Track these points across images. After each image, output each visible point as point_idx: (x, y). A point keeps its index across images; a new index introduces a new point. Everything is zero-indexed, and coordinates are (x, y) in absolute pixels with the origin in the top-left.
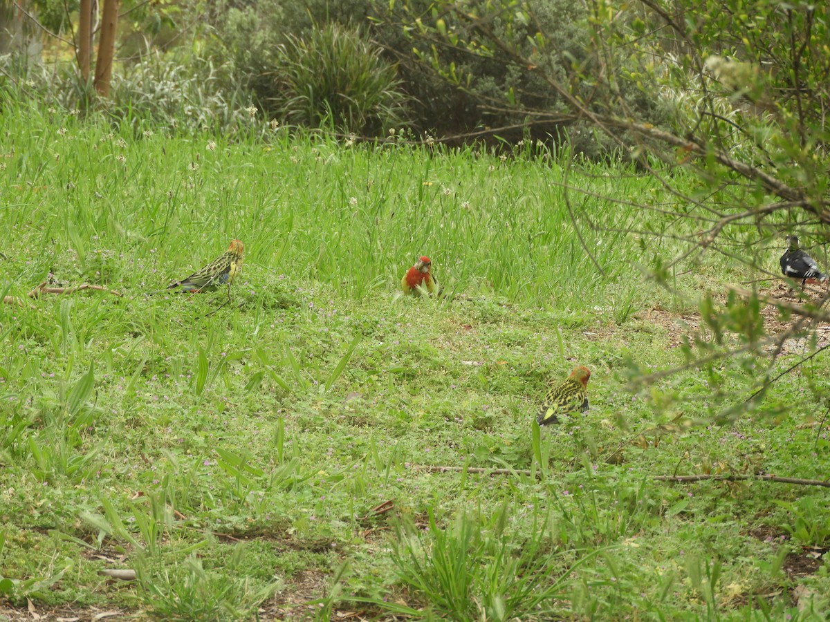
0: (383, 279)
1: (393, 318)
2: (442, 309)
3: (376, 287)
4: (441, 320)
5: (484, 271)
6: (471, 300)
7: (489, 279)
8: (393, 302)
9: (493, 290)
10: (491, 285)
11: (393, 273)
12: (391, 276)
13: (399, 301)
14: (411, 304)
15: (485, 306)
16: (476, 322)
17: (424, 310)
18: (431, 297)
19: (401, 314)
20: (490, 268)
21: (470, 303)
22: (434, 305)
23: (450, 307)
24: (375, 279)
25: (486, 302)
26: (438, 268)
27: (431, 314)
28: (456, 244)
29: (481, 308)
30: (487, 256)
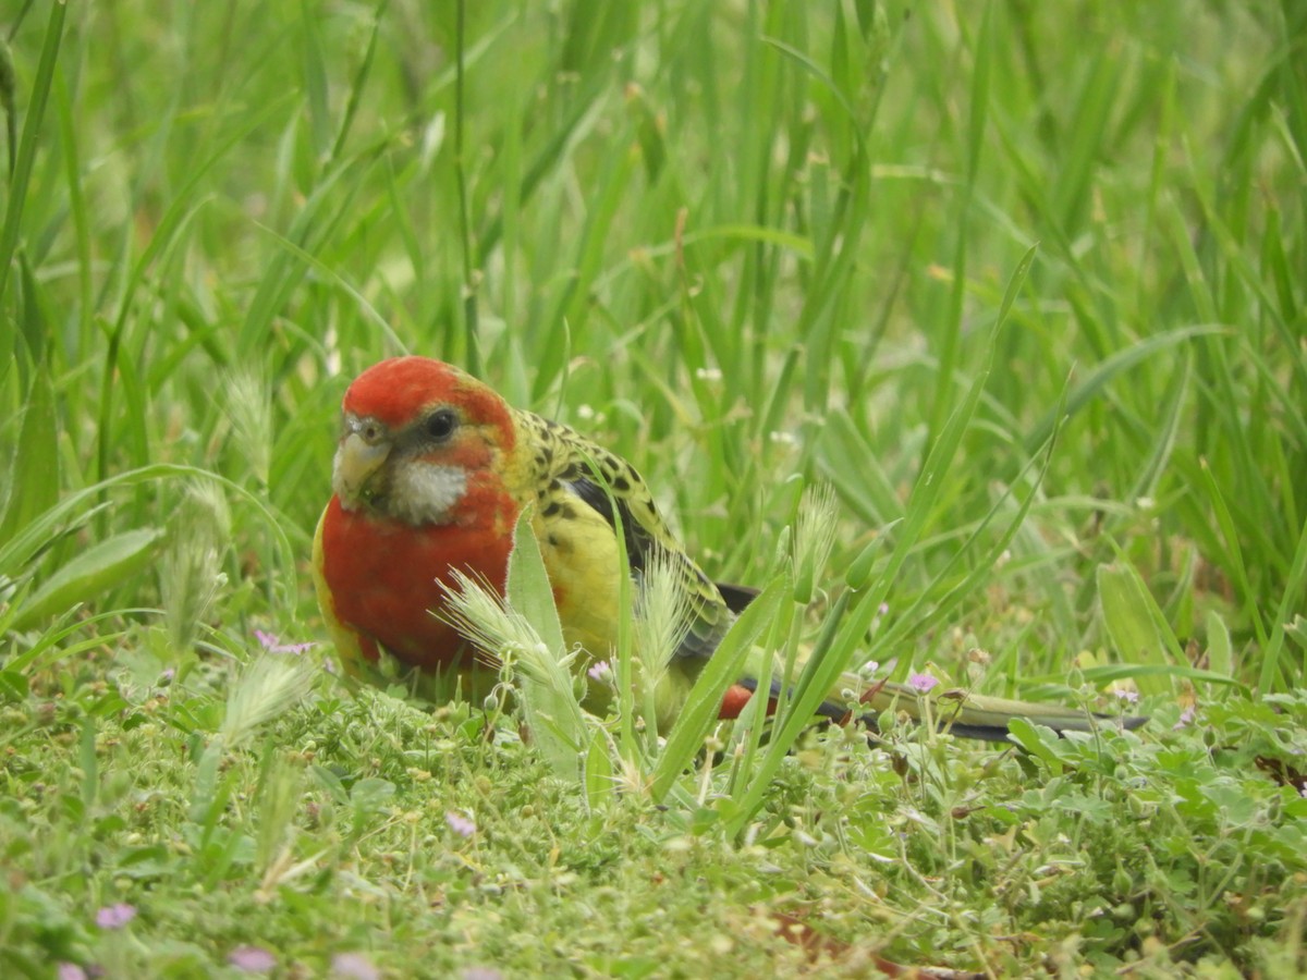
0: (137, 516)
1: (217, 908)
2: (704, 820)
3: (59, 603)
4: (686, 923)
5: (1140, 443)
6: (993, 732)
7: (1183, 515)
8: (217, 743)
9: (1218, 623)
10: (1212, 581)
11: (227, 463)
12: (208, 493)
13: (278, 732)
14: (393, 770)
15: (1133, 777)
16: (1040, 937)
17: (521, 829)
18: (597, 700)
19: (292, 871)
20: (1204, 415)
21: (982, 752)
22: (630, 776)
23: (782, 797)
24: (49, 522)
25: (1140, 749)
26: (685, 410)
27: (594, 870)
28: (855, 169)
29: (1090, 806)
30: (1173, 300)
